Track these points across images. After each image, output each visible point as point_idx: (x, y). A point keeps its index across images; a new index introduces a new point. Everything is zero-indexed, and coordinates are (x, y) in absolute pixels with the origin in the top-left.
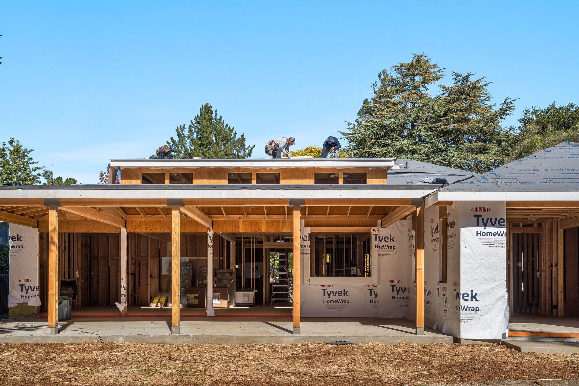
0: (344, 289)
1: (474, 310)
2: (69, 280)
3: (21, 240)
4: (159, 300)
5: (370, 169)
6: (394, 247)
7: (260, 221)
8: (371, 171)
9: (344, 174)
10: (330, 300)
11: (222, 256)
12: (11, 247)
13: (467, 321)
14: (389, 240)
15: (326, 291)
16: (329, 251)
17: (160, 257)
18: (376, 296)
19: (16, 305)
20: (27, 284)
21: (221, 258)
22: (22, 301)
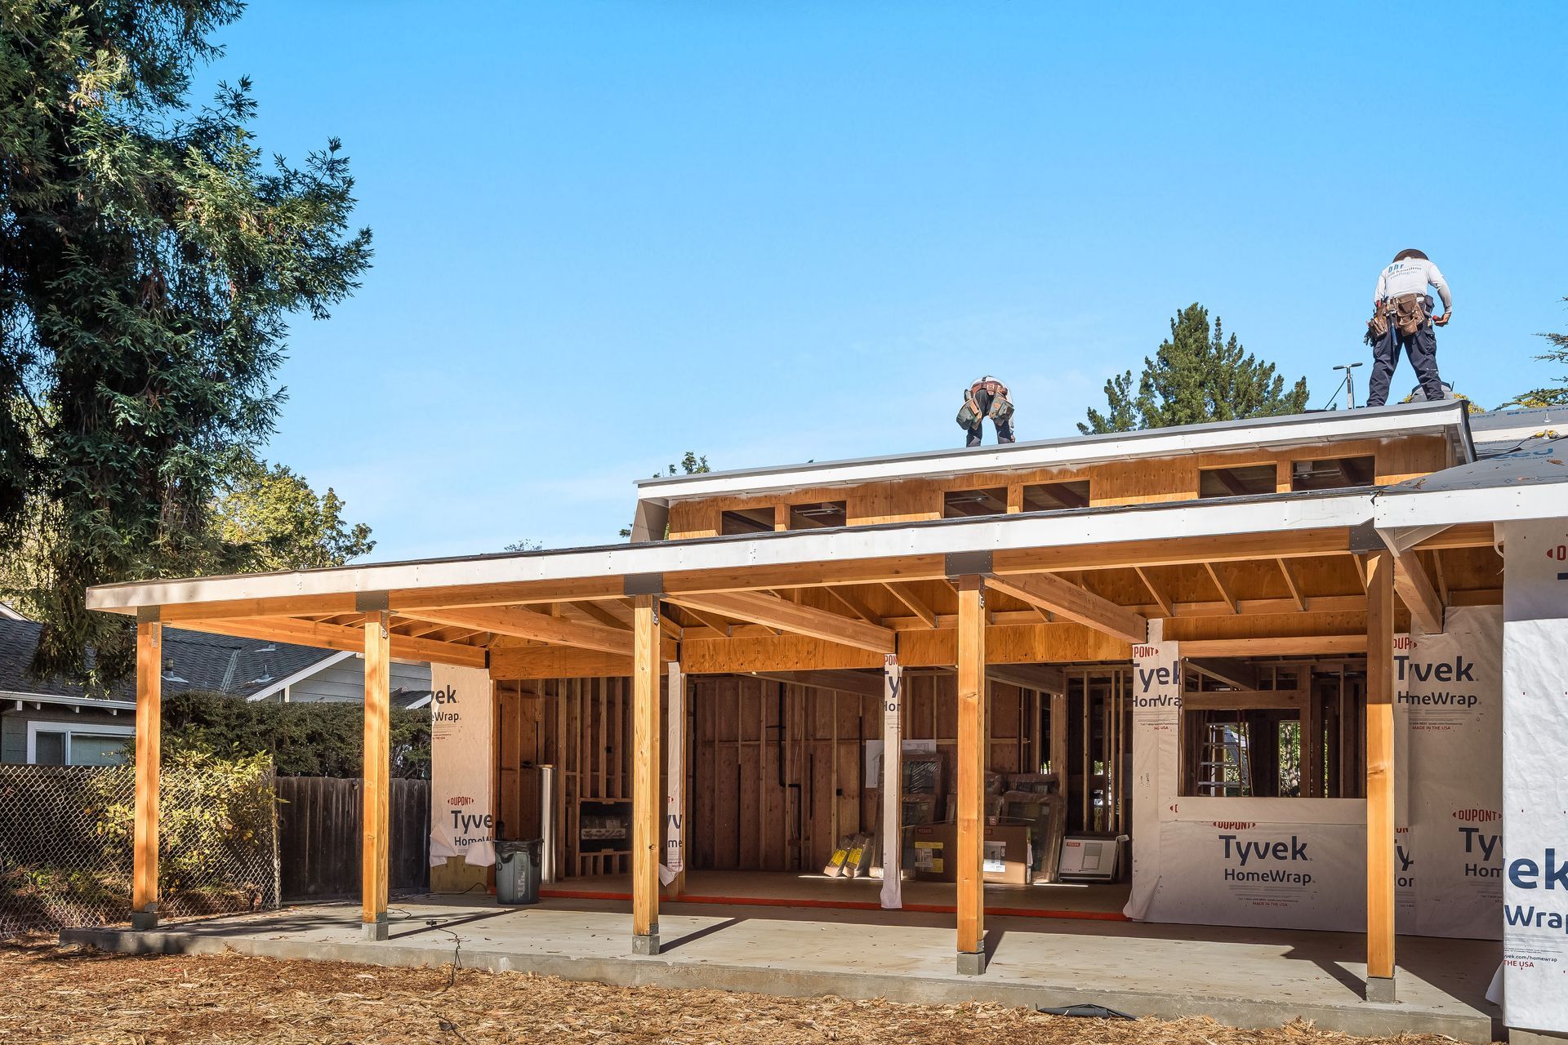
0: (1294, 838)
1: (1559, 926)
2: (611, 801)
3: (454, 701)
4: (847, 857)
5: (1385, 441)
6: (1472, 700)
7: (1032, 629)
8: (1388, 446)
9: (1295, 463)
10: (1246, 869)
11: (1028, 736)
12: (434, 719)
13: (1532, 965)
14: (1453, 675)
15: (1233, 842)
17: (862, 739)
18: (1407, 862)
19: (445, 861)
20: (466, 811)
21: (1024, 741)
22: (456, 851)
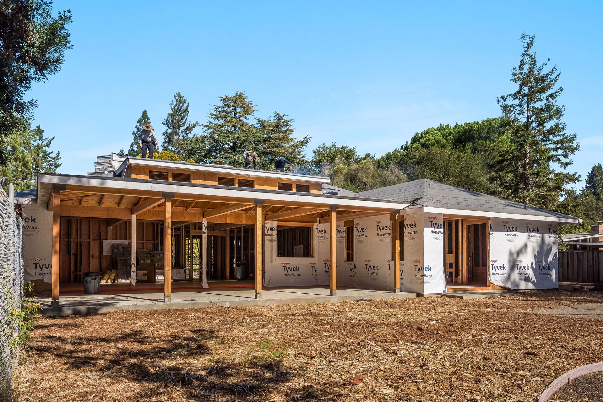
0: (297, 266)
1: (430, 277)
3: (35, 222)
5: (312, 183)
6: (326, 238)
8: (313, 184)
9: (296, 185)
10: (288, 274)
13: (427, 284)
14: (323, 232)
15: (285, 268)
16: (239, 238)
18: (316, 271)
20: (41, 263)
22: (36, 278)
